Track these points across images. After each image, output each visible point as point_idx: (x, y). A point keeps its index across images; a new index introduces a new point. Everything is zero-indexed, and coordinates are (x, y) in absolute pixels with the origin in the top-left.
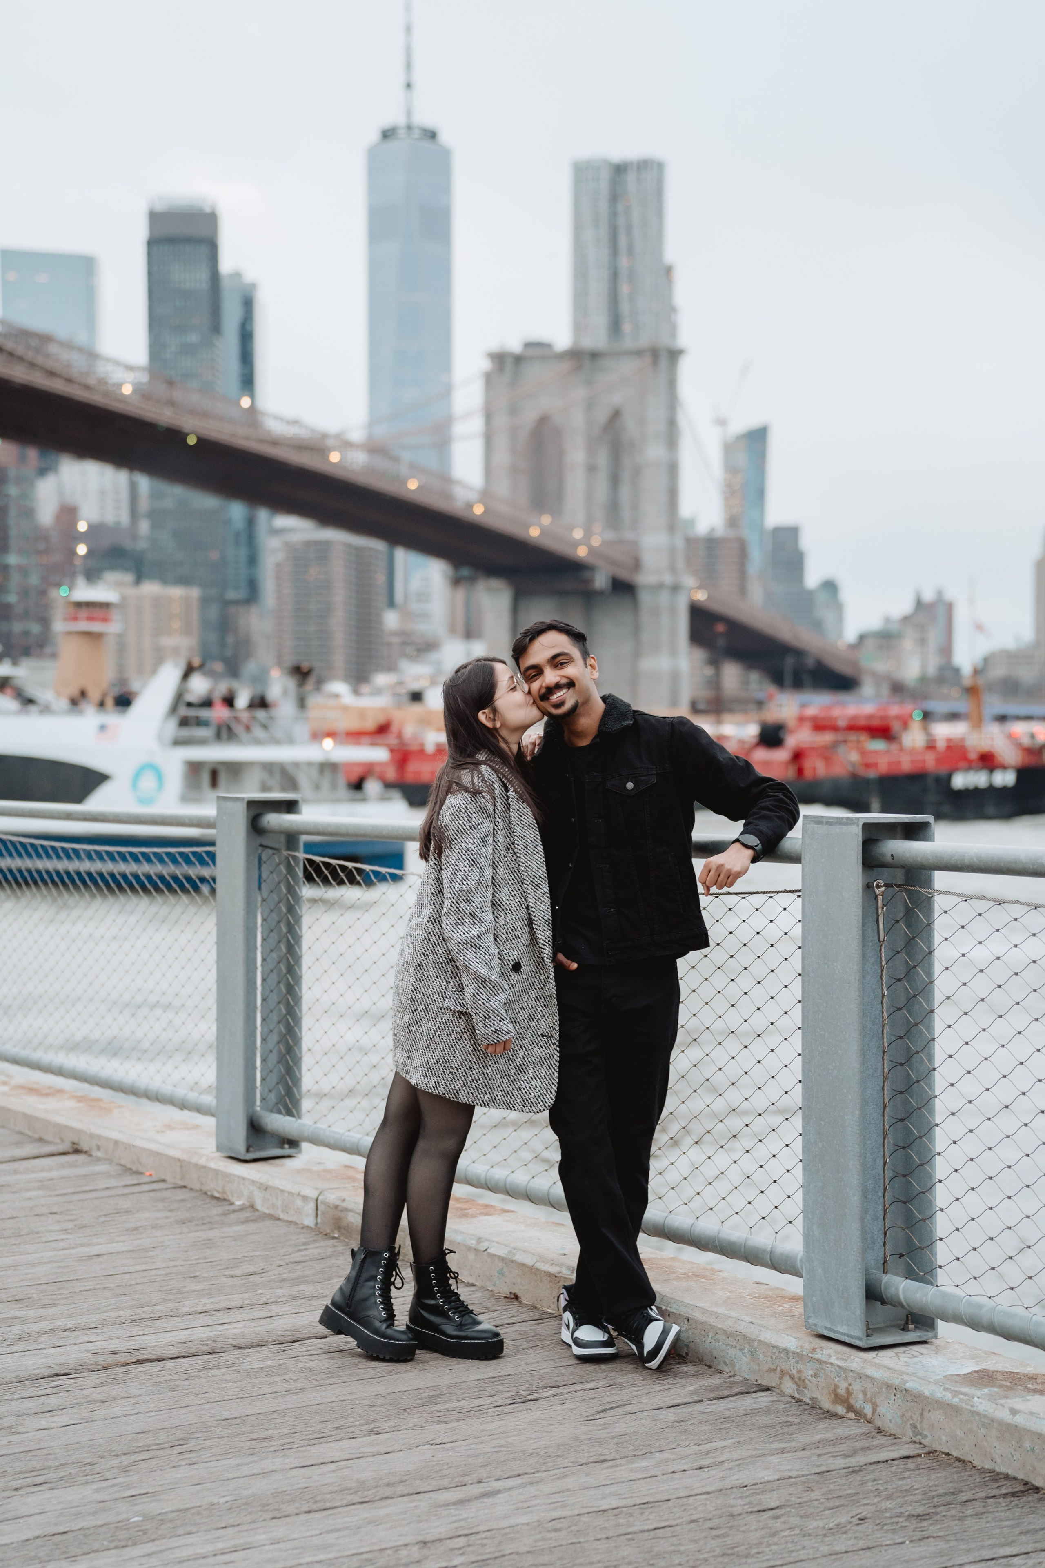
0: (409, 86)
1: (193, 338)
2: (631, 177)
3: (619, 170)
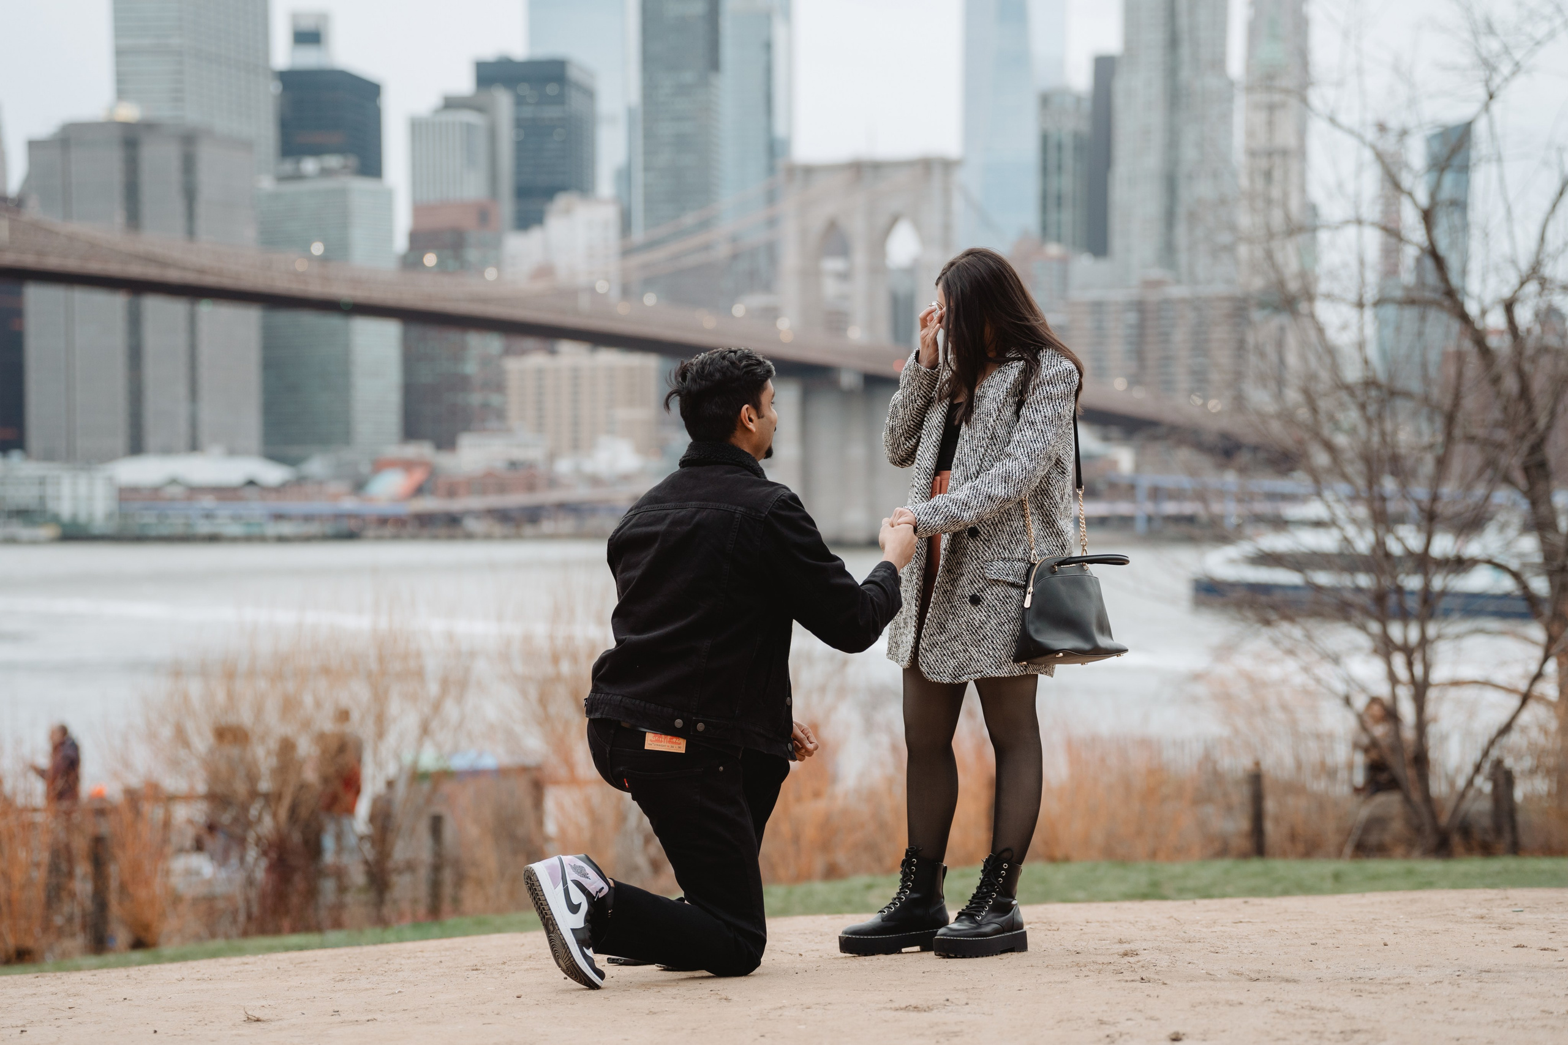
1: (688, 77)
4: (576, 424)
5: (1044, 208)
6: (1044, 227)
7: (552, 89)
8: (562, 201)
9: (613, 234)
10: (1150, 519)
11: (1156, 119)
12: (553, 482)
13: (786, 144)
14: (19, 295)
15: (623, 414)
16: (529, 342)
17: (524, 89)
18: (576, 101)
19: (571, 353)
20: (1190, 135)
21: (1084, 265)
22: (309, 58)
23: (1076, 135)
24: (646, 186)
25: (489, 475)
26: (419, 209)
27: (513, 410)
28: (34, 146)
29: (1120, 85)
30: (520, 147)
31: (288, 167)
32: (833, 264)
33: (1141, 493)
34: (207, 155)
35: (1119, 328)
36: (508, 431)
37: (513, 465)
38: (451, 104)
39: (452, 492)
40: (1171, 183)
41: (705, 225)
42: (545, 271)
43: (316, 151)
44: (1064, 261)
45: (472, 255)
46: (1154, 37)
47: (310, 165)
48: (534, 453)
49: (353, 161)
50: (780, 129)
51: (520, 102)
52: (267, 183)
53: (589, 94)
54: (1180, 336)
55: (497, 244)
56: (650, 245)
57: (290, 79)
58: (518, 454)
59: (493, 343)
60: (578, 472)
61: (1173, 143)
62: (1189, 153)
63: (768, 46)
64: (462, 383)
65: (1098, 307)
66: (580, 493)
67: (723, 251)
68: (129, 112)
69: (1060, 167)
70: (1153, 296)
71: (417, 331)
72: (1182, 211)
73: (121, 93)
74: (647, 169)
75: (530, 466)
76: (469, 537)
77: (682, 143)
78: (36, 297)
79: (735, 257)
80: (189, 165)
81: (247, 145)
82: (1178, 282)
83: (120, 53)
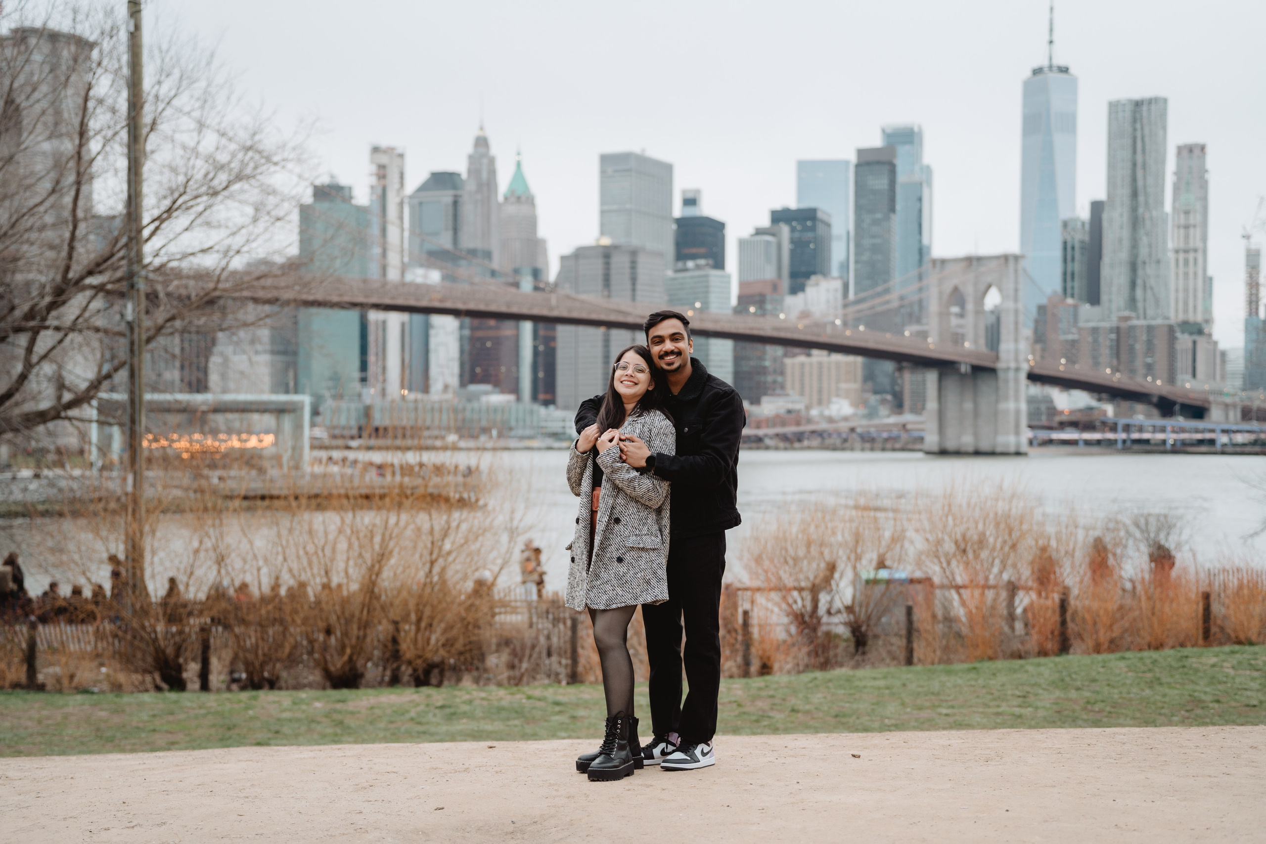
0: (1051, 42)
1: (879, 216)
2: (1145, 108)
3: (1138, 104)
4: (820, 391)
5: (1065, 280)
6: (1065, 289)
7: (809, 223)
8: (813, 278)
9: (839, 295)
10: (1124, 441)
11: (1126, 234)
12: (809, 421)
13: (929, 248)
14: (554, 330)
15: (843, 386)
16: (797, 350)
17: (794, 224)
18: (821, 229)
19: (818, 355)
20: (1144, 240)
21: (1086, 309)
22: (691, 212)
23: (1082, 242)
24: (856, 270)
25: (777, 416)
26: (742, 285)
27: (788, 385)
28: (563, 259)
29: (1105, 216)
30: (793, 252)
31: (680, 265)
32: (955, 309)
33: (1120, 427)
34: (642, 260)
35: (1106, 343)
36: (787, 395)
37: (789, 412)
38: (759, 232)
39: (758, 426)
40: (1133, 267)
41: (887, 291)
42: (805, 314)
43: (693, 257)
44: (1075, 307)
45: (769, 307)
46: (1124, 192)
47: (690, 264)
48: (799, 406)
49: (711, 262)
50: (925, 241)
51: (793, 230)
52: (670, 273)
53: (828, 225)
54: (1139, 347)
55: (781, 302)
56: (857, 302)
57: (681, 222)
58: (790, 406)
59: (779, 351)
60: (821, 415)
61: (1134, 245)
62: (1143, 252)
63: (920, 199)
64: (763, 371)
65: (1095, 331)
66: (823, 426)
67: (895, 304)
68: (606, 241)
69: (1073, 259)
70: (1123, 325)
71: (742, 344)
72: (1139, 282)
73: (603, 233)
74: (856, 262)
75: (799, 411)
76: (767, 448)
77: (875, 249)
78: (562, 331)
79: (902, 306)
80: (633, 265)
81: (661, 255)
82: (1138, 318)
83: (603, 212)
